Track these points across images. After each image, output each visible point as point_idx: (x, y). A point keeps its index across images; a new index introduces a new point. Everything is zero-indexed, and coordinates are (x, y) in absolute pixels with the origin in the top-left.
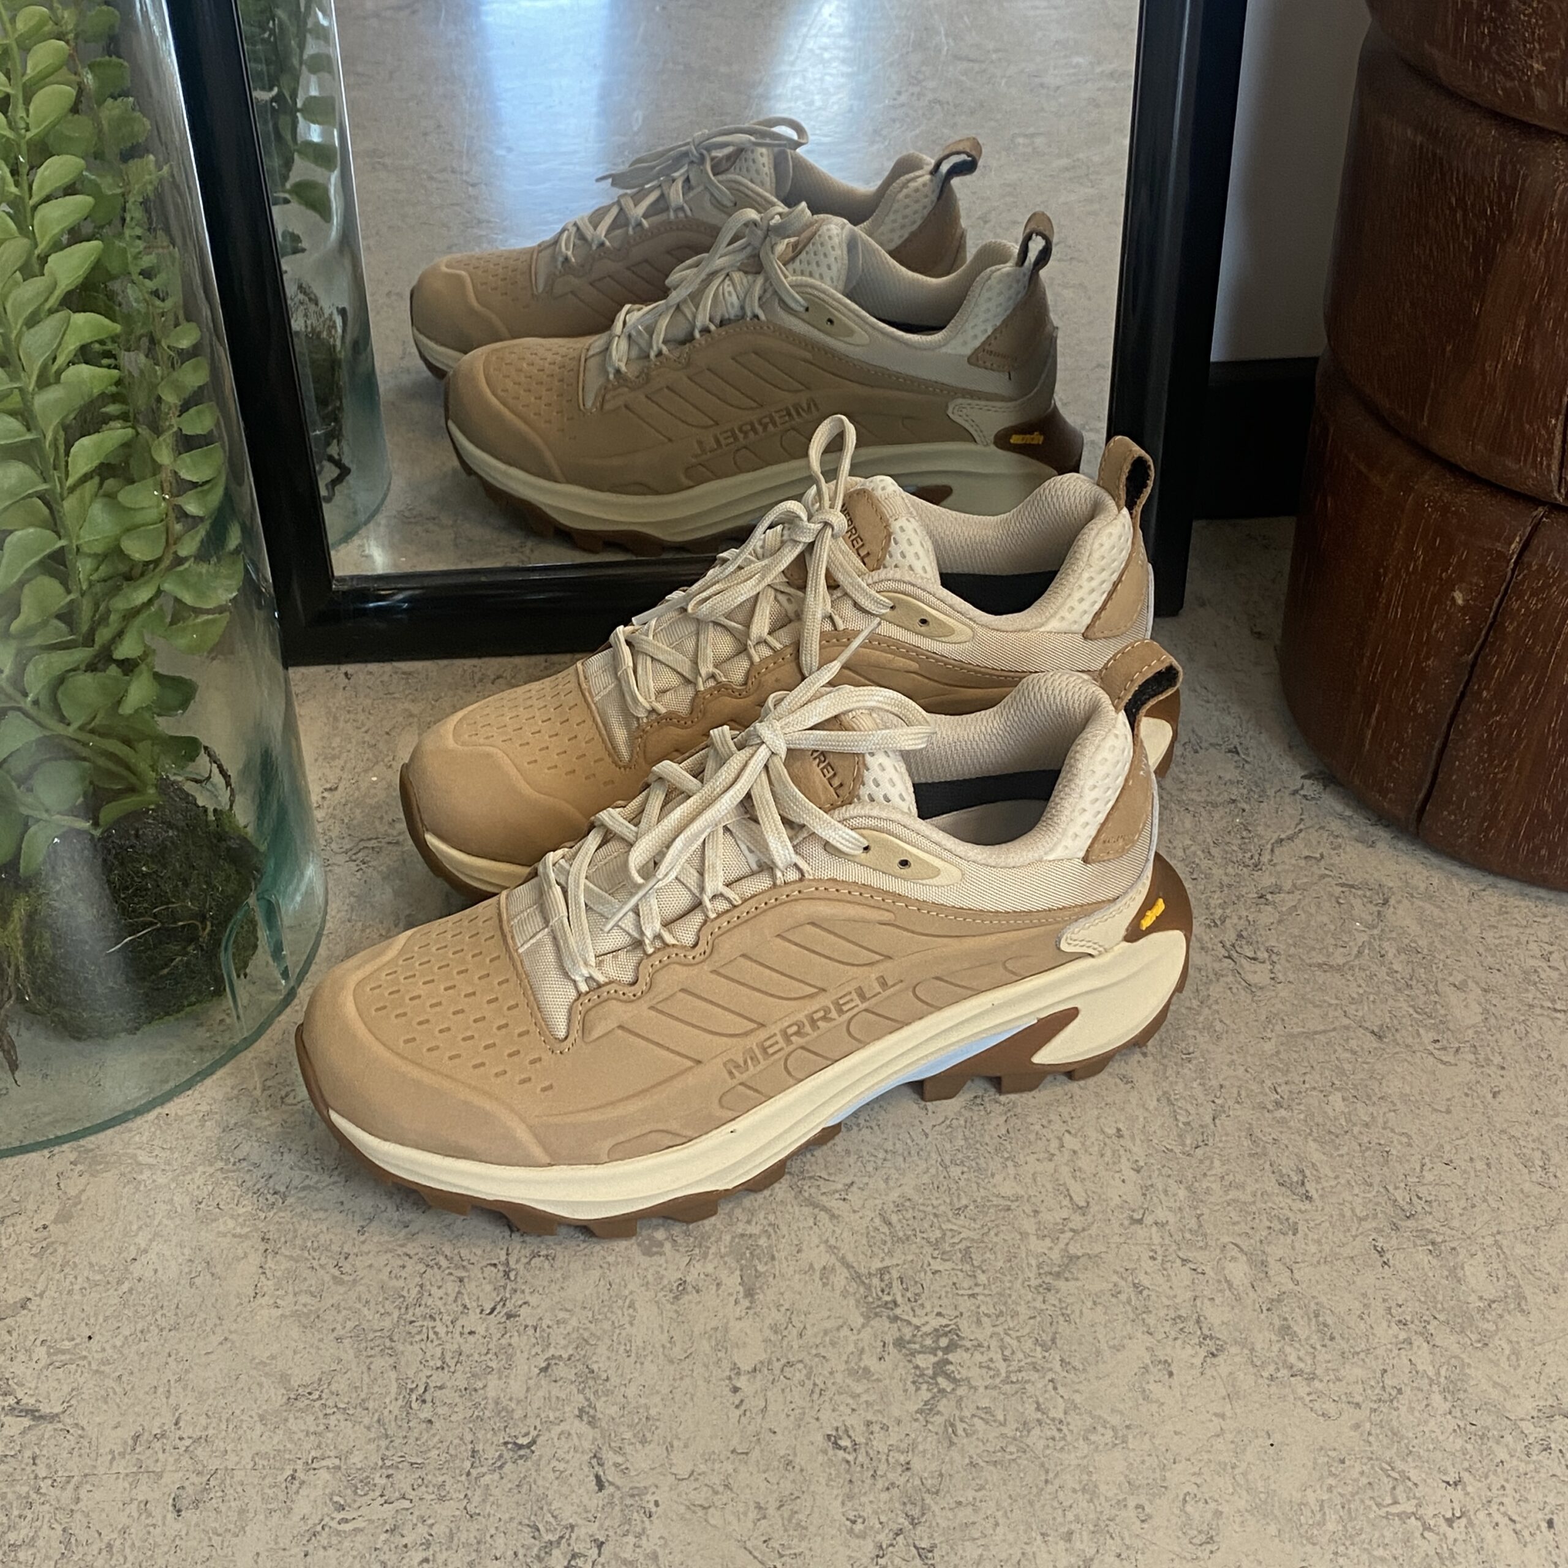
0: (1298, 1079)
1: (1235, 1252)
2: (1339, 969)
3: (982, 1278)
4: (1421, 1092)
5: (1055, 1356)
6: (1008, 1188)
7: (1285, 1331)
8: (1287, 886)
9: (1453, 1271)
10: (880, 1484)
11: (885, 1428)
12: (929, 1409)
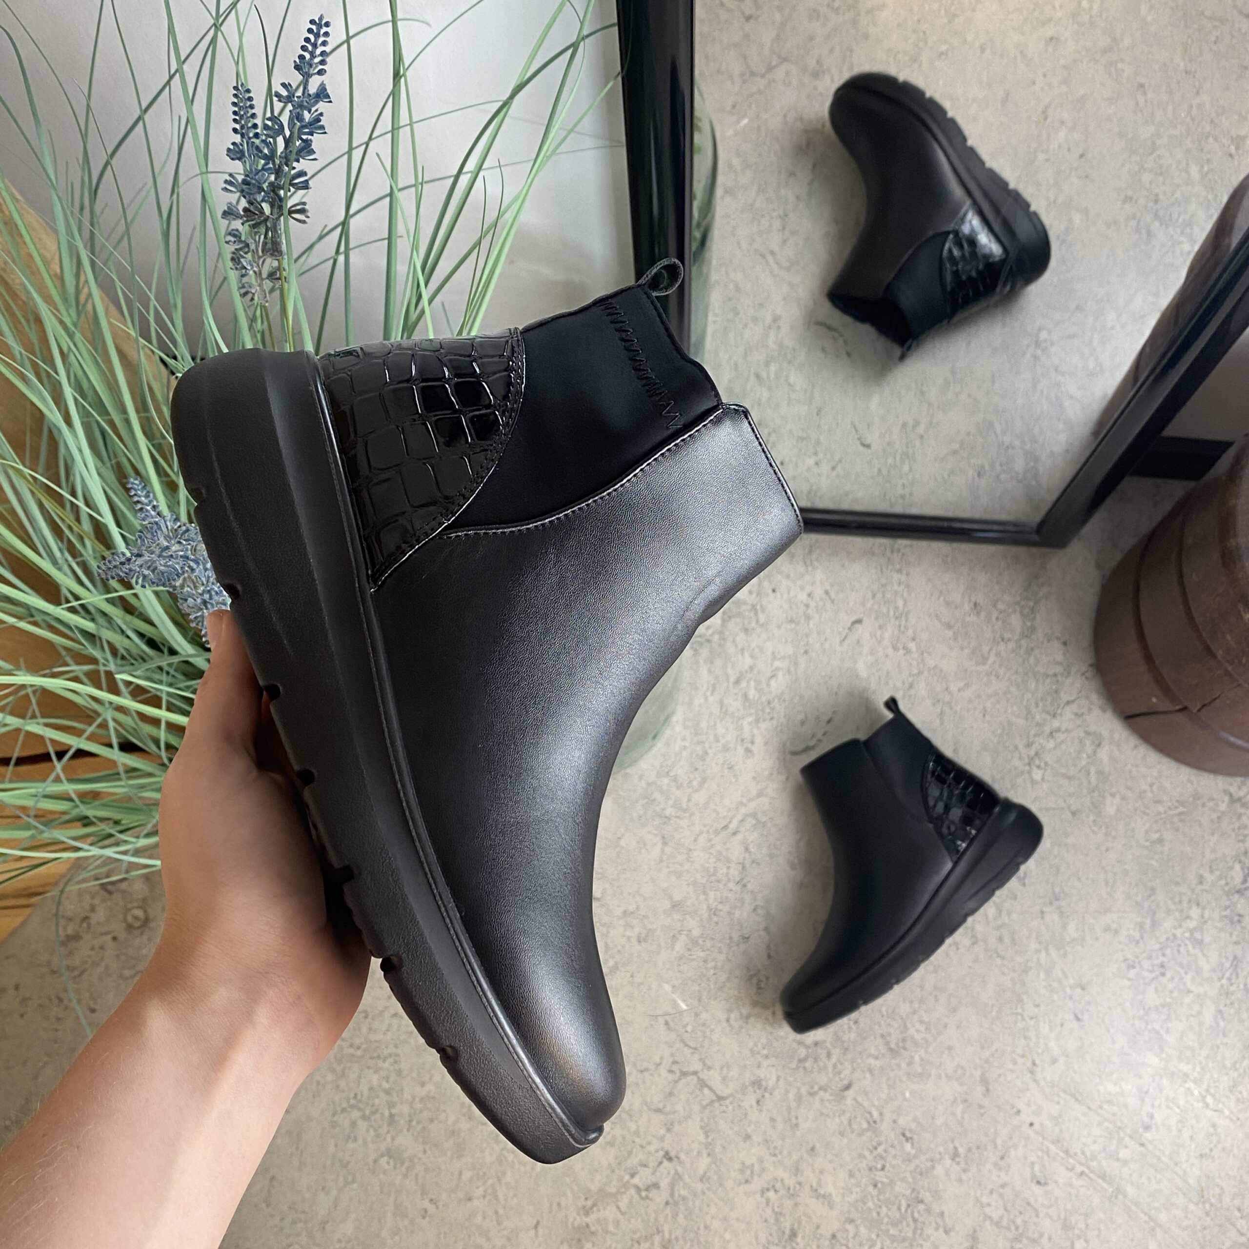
2: (1069, 778)
7: (1000, 939)
8: (1063, 728)
9: (1064, 925)
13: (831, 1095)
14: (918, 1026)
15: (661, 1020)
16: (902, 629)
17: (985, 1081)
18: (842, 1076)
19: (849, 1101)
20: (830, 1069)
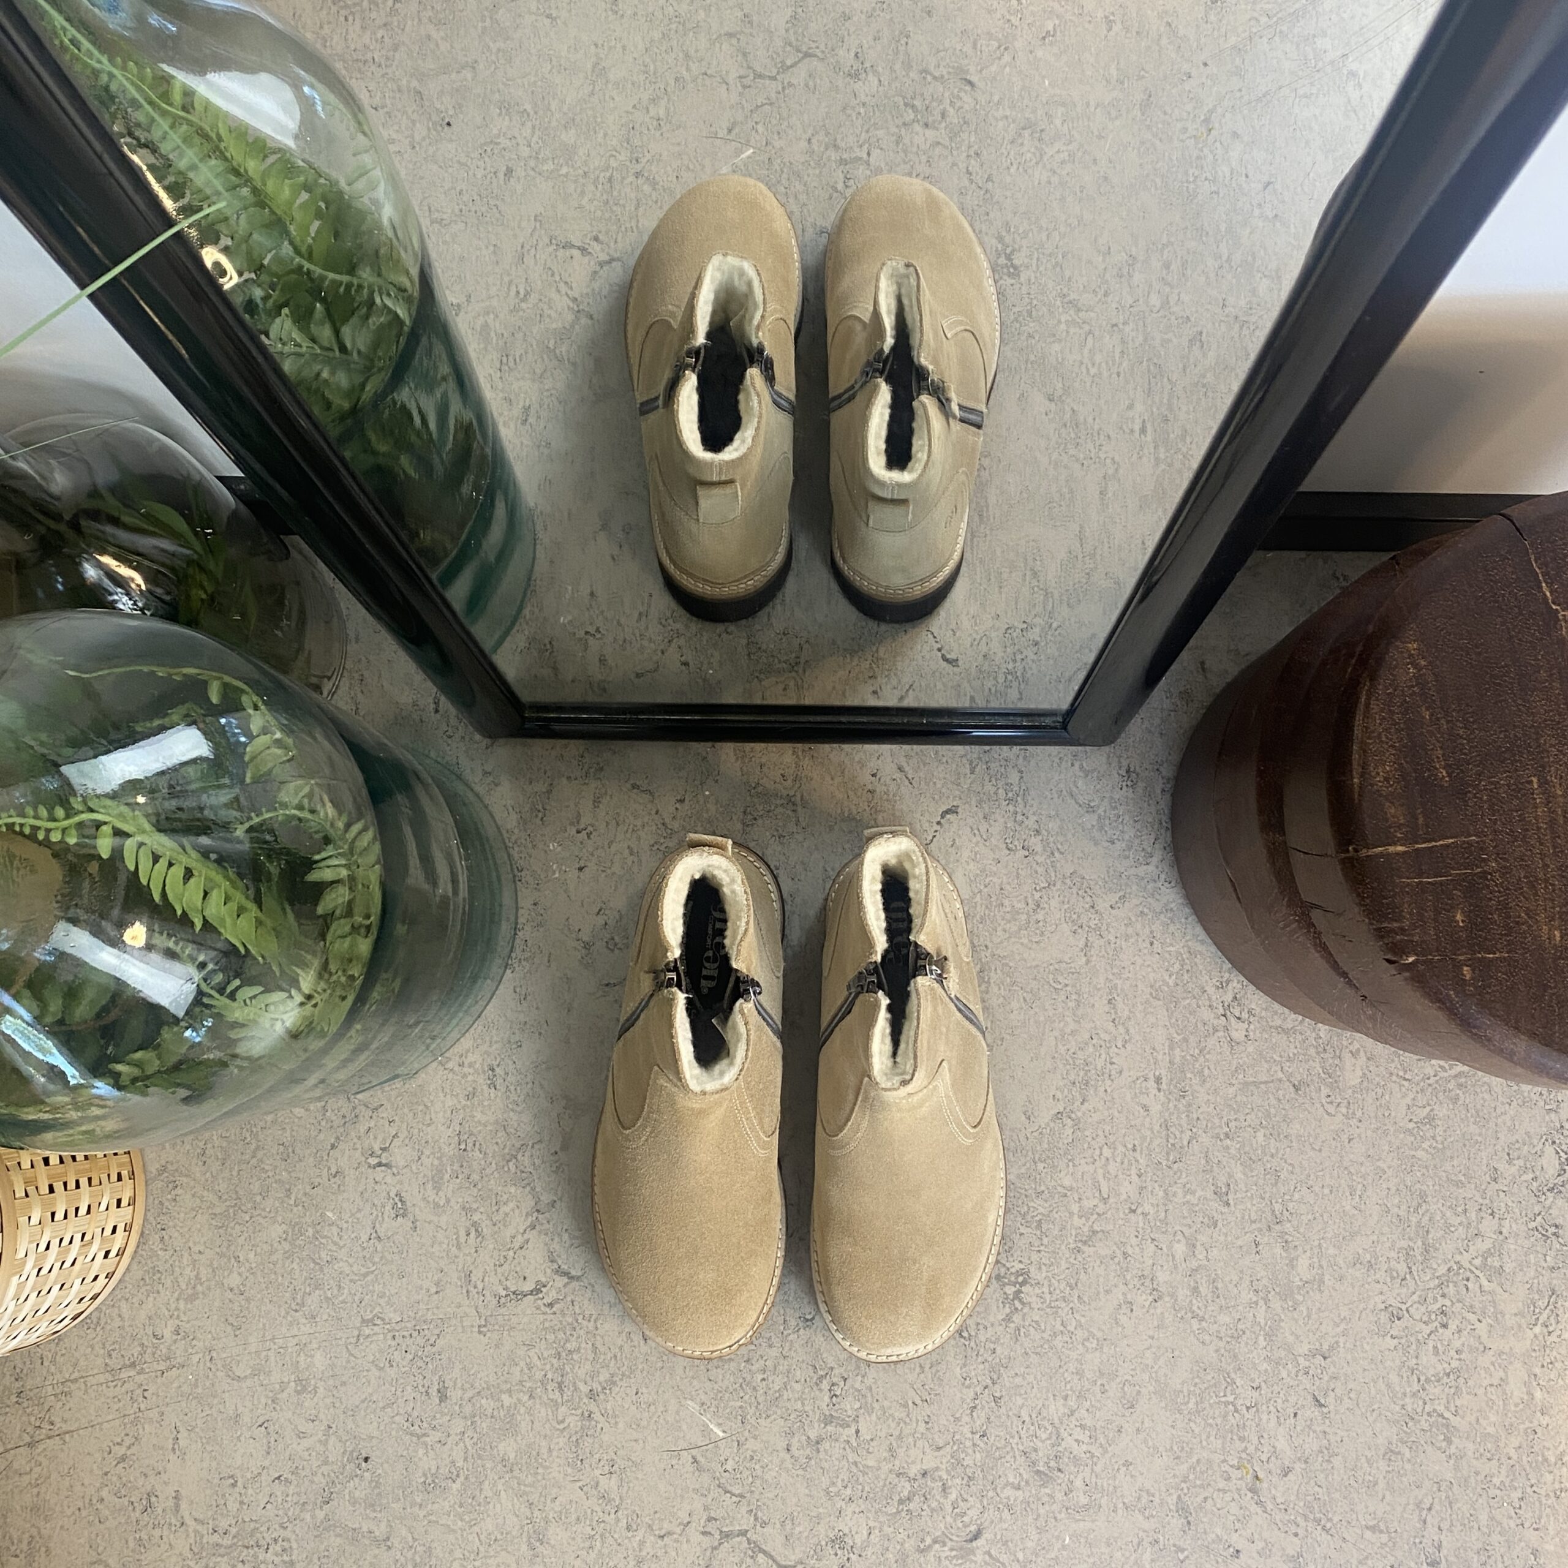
0: (1242, 1118)
1: (1179, 1236)
2: (1286, 1032)
3: (1045, 1241)
4: (1309, 1135)
5: (1076, 1293)
6: (1067, 1182)
7: (1195, 1290)
9: (1292, 1260)
10: (980, 1359)
11: (986, 1328)
12: (1008, 1319)
13: (952, 1550)
14: (1078, 1434)
15: (686, 1456)
16: (1020, 818)
17: (1183, 1510)
18: (965, 1519)
19: (979, 1557)
20: (949, 1508)
